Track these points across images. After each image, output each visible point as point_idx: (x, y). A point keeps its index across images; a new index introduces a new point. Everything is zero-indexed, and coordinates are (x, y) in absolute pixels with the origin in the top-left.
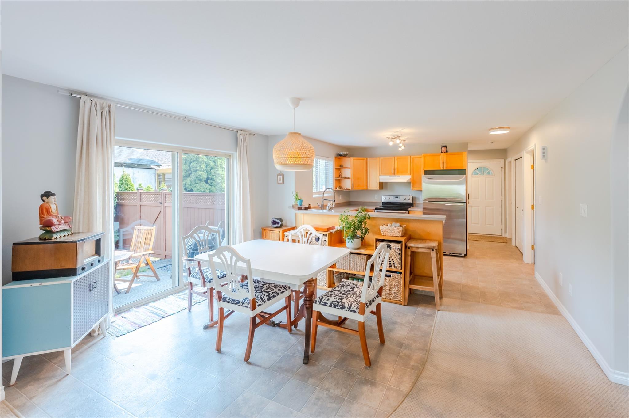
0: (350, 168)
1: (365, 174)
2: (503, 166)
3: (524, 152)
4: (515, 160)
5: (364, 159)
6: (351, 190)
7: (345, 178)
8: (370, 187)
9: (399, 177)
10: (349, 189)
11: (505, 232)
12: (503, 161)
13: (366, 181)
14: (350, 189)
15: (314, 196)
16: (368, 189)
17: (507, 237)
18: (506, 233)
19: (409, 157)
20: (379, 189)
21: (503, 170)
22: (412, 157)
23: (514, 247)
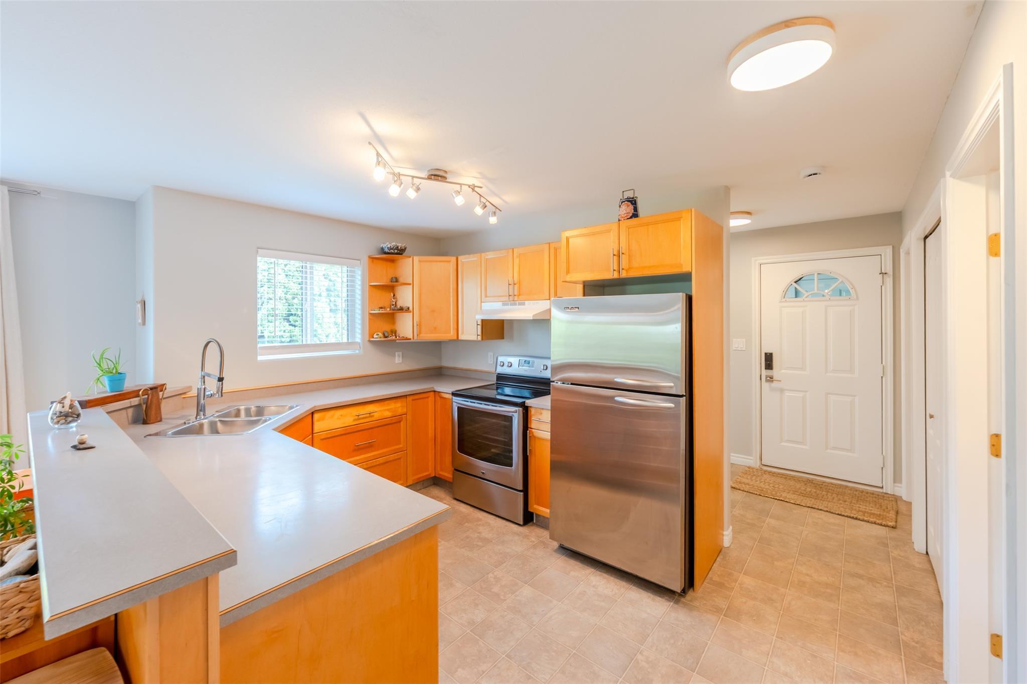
0: (410, 284)
1: (452, 299)
2: (889, 268)
3: (948, 174)
4: (926, 237)
5: (449, 261)
6: (412, 340)
7: (401, 309)
8: (463, 333)
9: (524, 304)
10: (407, 339)
11: (897, 478)
12: (888, 251)
13: (456, 318)
14: (410, 339)
15: (260, 358)
16: (460, 338)
17: (904, 498)
18: (901, 482)
19: (547, 246)
20: (480, 338)
21: (889, 281)
22: (552, 246)
23: (919, 554)
